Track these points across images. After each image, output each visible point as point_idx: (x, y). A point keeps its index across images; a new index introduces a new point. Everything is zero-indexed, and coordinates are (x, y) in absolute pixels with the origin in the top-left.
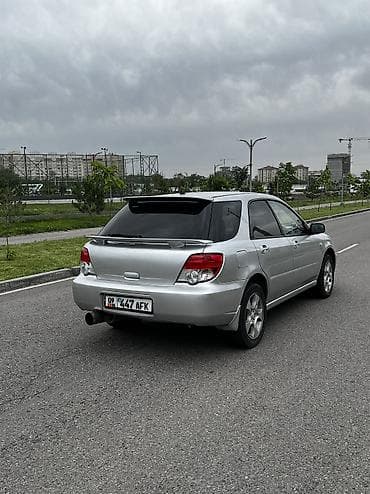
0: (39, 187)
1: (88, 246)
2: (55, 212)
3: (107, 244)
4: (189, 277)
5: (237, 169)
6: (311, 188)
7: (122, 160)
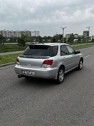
0: (9, 39)
1: (18, 57)
2: (13, 46)
3: (23, 57)
4: (44, 66)
5: (60, 35)
6: (79, 40)
7: (30, 32)
